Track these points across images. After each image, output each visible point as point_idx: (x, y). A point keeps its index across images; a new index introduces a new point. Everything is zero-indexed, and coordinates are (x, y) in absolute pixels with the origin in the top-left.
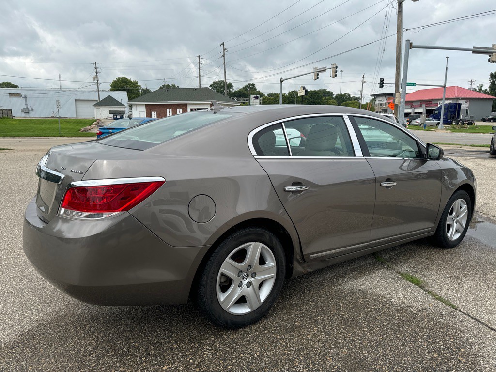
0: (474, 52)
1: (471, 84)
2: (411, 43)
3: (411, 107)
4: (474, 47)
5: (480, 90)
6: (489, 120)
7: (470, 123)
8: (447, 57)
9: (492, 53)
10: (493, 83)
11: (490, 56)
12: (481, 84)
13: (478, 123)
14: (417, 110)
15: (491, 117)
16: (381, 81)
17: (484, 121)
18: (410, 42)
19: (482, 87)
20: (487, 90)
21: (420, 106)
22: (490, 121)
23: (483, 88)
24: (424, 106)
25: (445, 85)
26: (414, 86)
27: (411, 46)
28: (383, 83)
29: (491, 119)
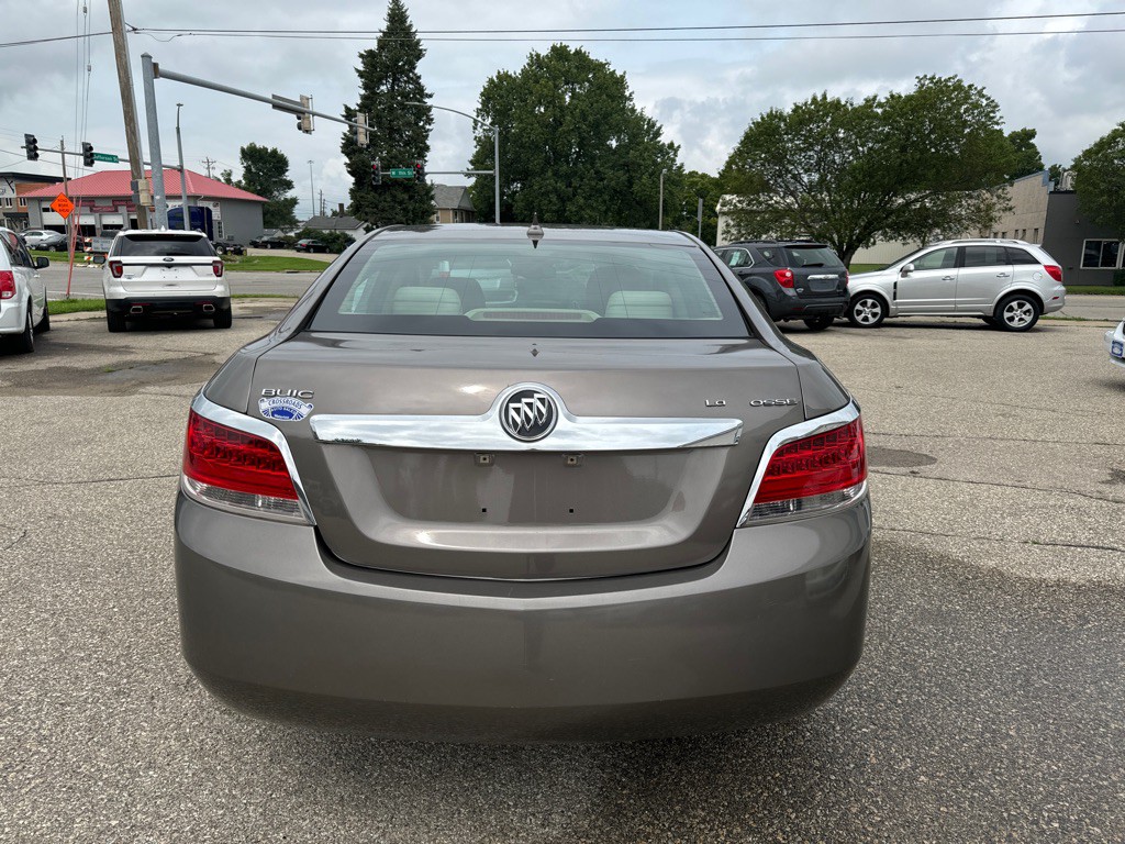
0: (276, 106)
1: (208, 168)
2: (156, 65)
3: (91, 210)
4: (274, 96)
5: (228, 181)
6: (264, 245)
7: (239, 252)
8: (179, 105)
9: (303, 113)
10: (248, 169)
11: (299, 118)
12: (228, 169)
13: (251, 252)
14: (110, 220)
15: (265, 239)
16: (28, 142)
17: (256, 247)
18: (153, 61)
19: (229, 175)
20: (240, 182)
21: (115, 211)
22: (266, 247)
23: (235, 179)
24: (123, 209)
25: (182, 166)
26: (113, 161)
27: (154, 71)
28: (36, 148)
29: (267, 242)
